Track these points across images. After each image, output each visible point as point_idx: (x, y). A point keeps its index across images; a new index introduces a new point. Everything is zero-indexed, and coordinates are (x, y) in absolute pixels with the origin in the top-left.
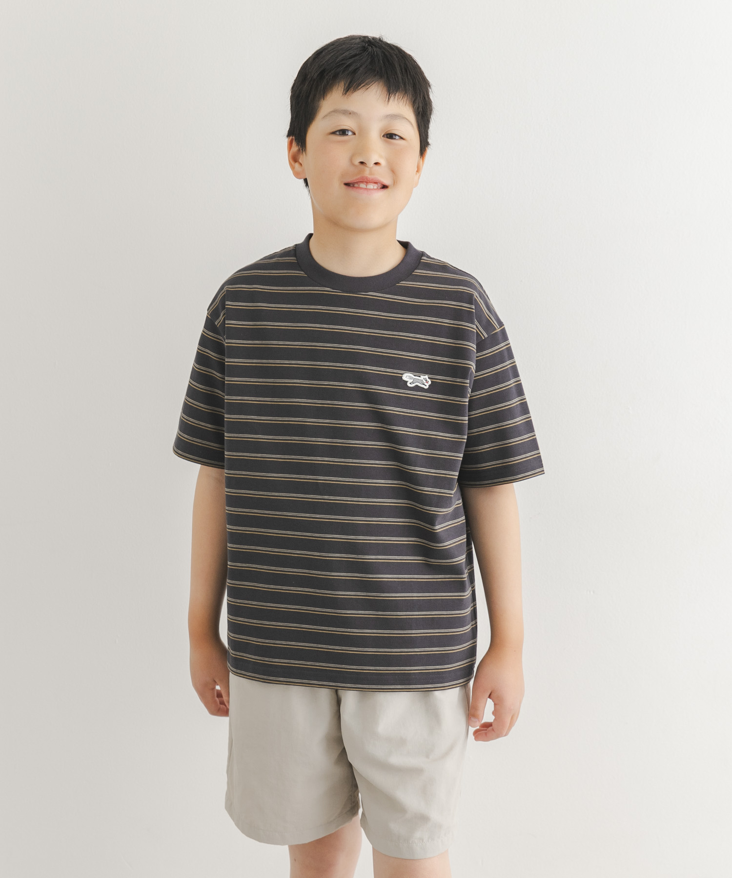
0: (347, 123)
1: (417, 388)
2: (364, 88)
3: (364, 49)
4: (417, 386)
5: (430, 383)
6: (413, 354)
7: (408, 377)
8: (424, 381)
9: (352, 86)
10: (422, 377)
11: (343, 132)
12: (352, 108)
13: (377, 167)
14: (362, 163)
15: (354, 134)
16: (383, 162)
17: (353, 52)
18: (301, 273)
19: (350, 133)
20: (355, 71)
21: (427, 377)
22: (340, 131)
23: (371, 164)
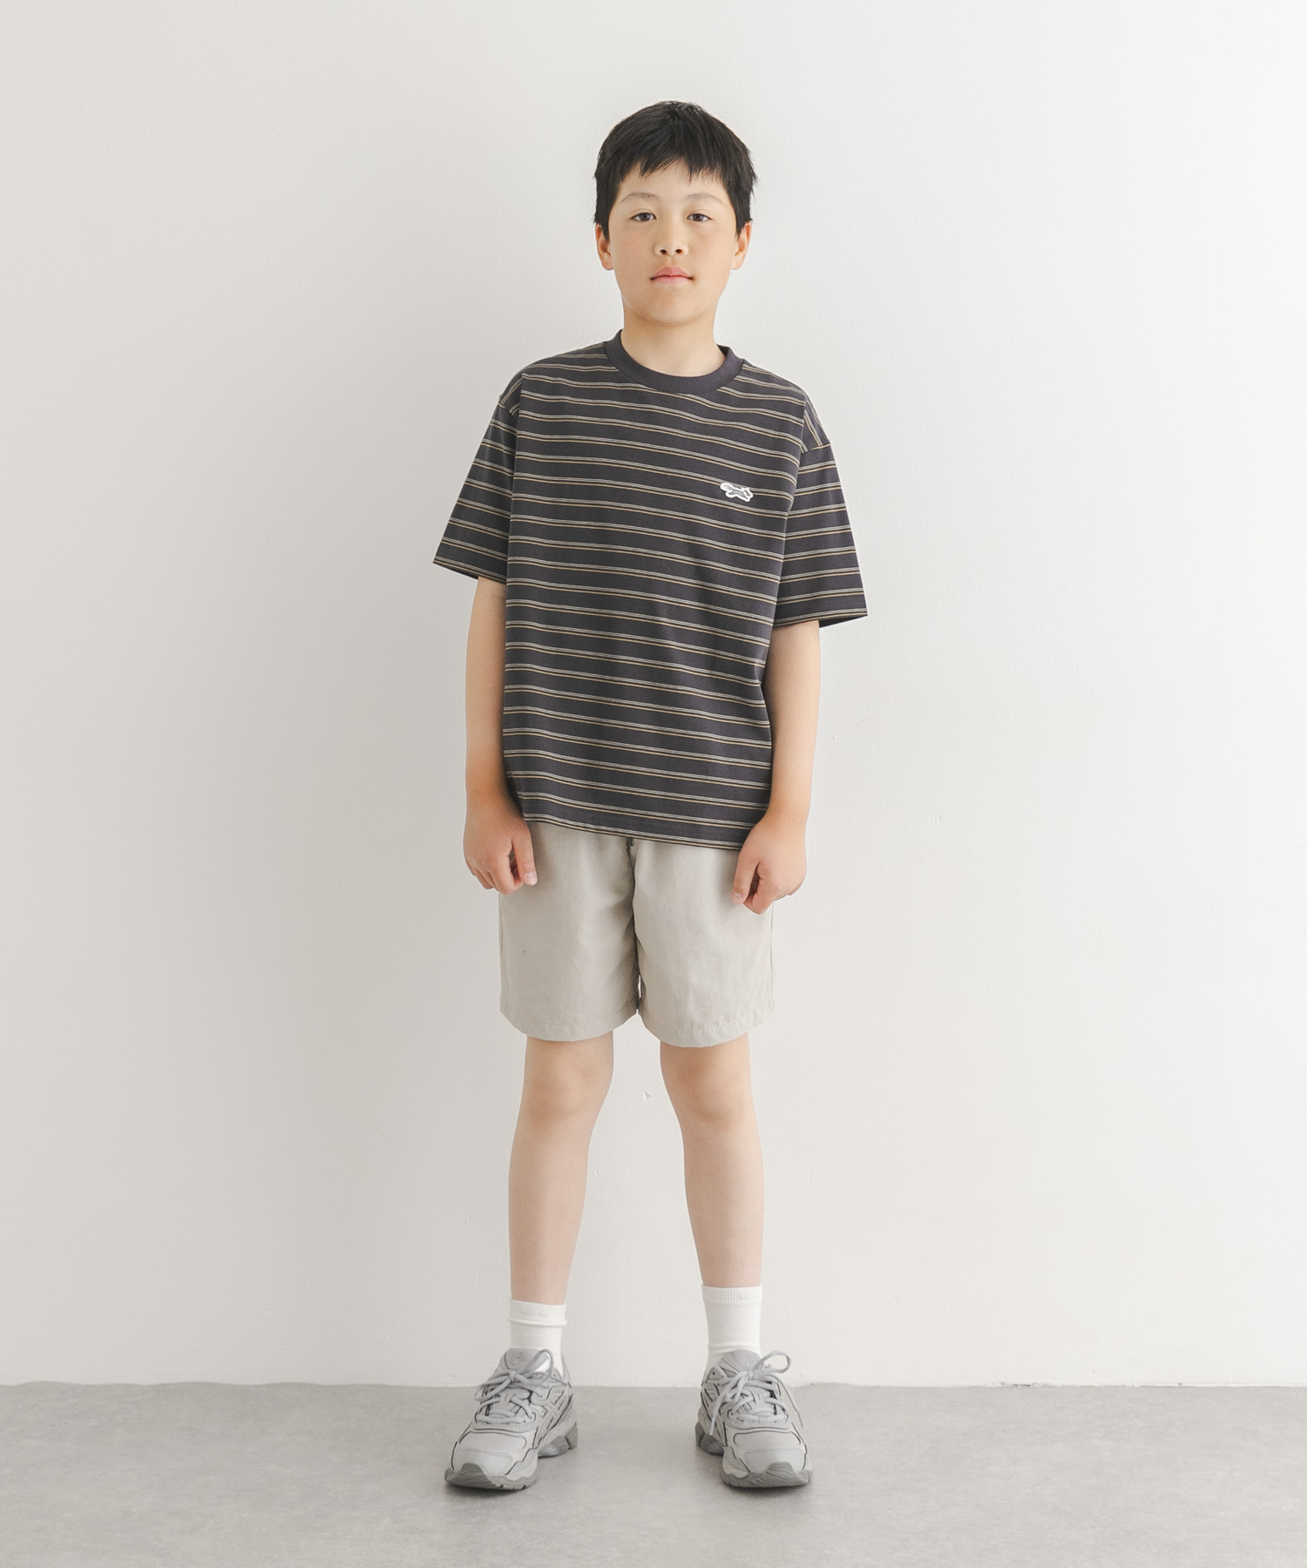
0: (646, 206)
1: (736, 500)
2: (662, 169)
3: (664, 122)
4: (736, 497)
5: (752, 496)
6: (733, 463)
7: (726, 486)
8: (746, 493)
9: (651, 165)
10: (743, 489)
11: (644, 217)
12: (651, 191)
13: (679, 256)
14: (664, 252)
15: (655, 218)
16: (685, 249)
17: (650, 128)
18: (613, 369)
19: (652, 217)
20: (653, 148)
21: (748, 489)
22: (640, 215)
23: (672, 251)
